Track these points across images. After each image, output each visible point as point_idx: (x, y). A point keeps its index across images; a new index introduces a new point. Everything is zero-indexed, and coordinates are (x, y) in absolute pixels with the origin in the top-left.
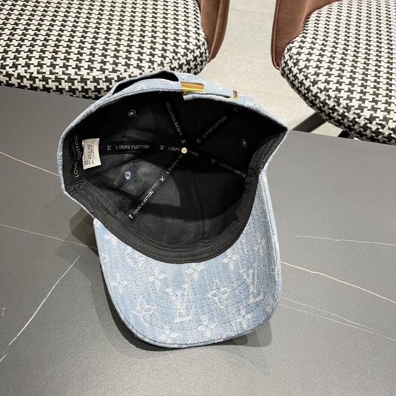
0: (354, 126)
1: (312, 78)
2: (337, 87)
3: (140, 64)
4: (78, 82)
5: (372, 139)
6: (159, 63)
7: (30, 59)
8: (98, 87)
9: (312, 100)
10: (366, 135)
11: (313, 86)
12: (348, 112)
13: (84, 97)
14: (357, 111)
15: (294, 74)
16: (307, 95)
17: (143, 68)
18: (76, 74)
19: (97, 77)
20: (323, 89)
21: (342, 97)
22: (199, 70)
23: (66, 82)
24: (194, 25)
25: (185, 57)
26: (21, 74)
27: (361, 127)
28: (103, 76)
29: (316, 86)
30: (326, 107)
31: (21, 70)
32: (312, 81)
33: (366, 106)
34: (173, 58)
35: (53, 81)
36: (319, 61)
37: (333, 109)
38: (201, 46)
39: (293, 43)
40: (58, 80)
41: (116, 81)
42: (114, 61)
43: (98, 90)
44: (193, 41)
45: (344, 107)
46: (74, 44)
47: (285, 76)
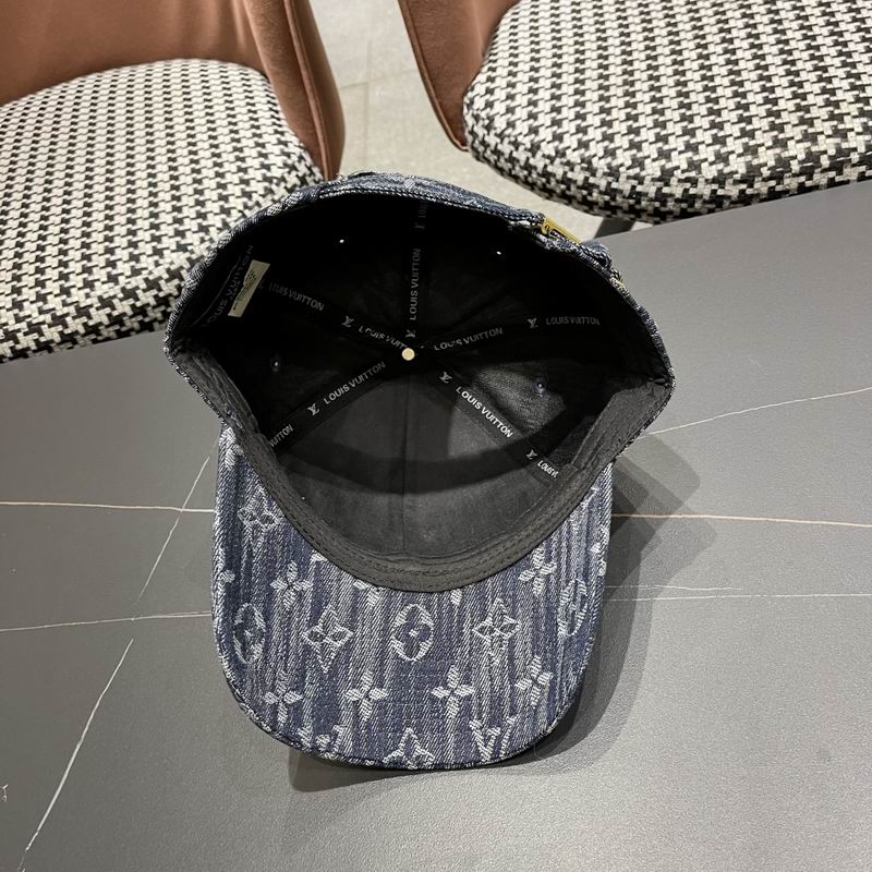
0: (638, 202)
1: (526, 141)
2: (579, 141)
3: (183, 242)
4: (74, 318)
5: (684, 215)
6: (220, 225)
8: (115, 313)
9: (544, 185)
10: (671, 212)
11: (534, 156)
12: (617, 181)
13: (95, 341)
14: (632, 172)
15: (492, 148)
16: (530, 179)
17: (189, 248)
18: (65, 304)
19: (105, 296)
20: (553, 154)
21: (595, 155)
23: (50, 326)
24: (271, 130)
25: (269, 197)
27: (651, 200)
28: (116, 290)
29: (539, 154)
30: (573, 188)
32: (529, 146)
33: (646, 154)
34: (246, 207)
35: (26, 334)
36: (530, 103)
37: (588, 186)
38: (297, 164)
39: (472, 89)
40: (35, 328)
41: (144, 291)
42: (130, 254)
43: (117, 320)
44: (276, 160)
45: (604, 174)
46: (49, 250)
47: (482, 159)
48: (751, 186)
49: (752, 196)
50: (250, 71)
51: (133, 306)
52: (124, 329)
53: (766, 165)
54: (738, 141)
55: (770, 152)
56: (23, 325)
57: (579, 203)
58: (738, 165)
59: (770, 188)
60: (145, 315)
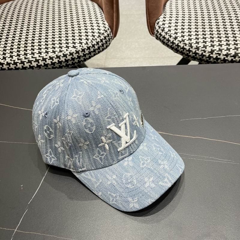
0: (203, 57)
1: (174, 36)
2: (189, 38)
3: (75, 45)
4: (41, 61)
5: (214, 63)
6: (85, 43)
7: (12, 53)
8: (53, 62)
9: (176, 48)
10: (211, 62)
11: (175, 40)
12: (198, 50)
13: (46, 68)
14: (203, 49)
15: (163, 36)
16: (172, 46)
17: (76, 47)
18: (39, 56)
19: (51, 56)
20: (181, 40)
21: (193, 43)
22: (108, 44)
23: (34, 62)
24: (101, 20)
25: (99, 38)
26: (9, 62)
27: (207, 57)
28: (54, 55)
29: (177, 40)
30: (185, 51)
31: (8, 60)
33: (207, 45)
34: (93, 39)
35: (27, 63)
36: (176, 26)
37: (189, 51)
38: (107, 31)
39: (159, 19)
40: (30, 62)
41: (62, 57)
42: (60, 46)
43: (53, 64)
44: (102, 28)
45: (195, 48)
46: (35, 41)
47: (158, 39)
48: (235, 58)
49: (234, 61)
51: (58, 61)
52: (54, 67)
54: (233, 46)
58: (232, 52)
60: (61, 64)
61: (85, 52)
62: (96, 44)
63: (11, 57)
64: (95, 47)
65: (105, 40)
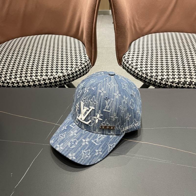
0: (155, 83)
1: (135, 67)
2: (146, 69)
3: (62, 71)
5: (164, 87)
6: (70, 70)
7: (16, 75)
8: (46, 82)
9: (137, 76)
10: (161, 86)
11: (136, 70)
12: (152, 78)
13: (40, 87)
14: (155, 77)
15: (127, 67)
16: (134, 74)
17: (63, 73)
18: (36, 78)
19: (44, 79)
20: (140, 70)
21: (148, 72)
22: (88, 71)
23: (32, 82)
24: (83, 53)
25: (81, 66)
26: (13, 82)
27: (158, 83)
28: (47, 78)
29: (137, 70)
30: (143, 78)
31: (13, 80)
32: (135, 68)
33: (159, 74)
34: (76, 67)
35: (26, 83)
36: (137, 60)
37: (146, 78)
38: (87, 61)
39: (125, 55)
40: (28, 82)
41: (53, 79)
42: (51, 71)
43: (45, 84)
44: (83, 60)
45: (150, 76)
46: (34, 67)
47: (124, 68)
48: (178, 85)
49: (178, 87)
50: (80, 41)
51: (49, 82)
52: (46, 86)
53: (182, 81)
54: (177, 76)
55: (183, 79)
56: (26, 81)
57: (143, 81)
58: (177, 80)
59: (182, 86)
60: (51, 84)
61: (69, 76)
62: (78, 70)
63: (16, 78)
64: (77, 73)
65: (85, 68)
